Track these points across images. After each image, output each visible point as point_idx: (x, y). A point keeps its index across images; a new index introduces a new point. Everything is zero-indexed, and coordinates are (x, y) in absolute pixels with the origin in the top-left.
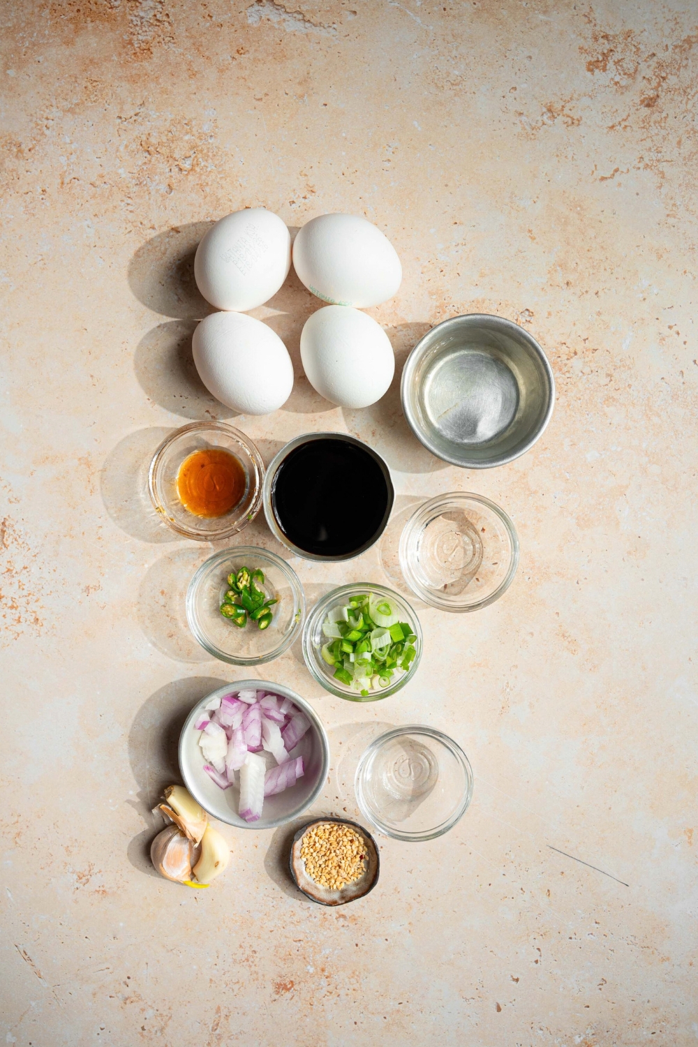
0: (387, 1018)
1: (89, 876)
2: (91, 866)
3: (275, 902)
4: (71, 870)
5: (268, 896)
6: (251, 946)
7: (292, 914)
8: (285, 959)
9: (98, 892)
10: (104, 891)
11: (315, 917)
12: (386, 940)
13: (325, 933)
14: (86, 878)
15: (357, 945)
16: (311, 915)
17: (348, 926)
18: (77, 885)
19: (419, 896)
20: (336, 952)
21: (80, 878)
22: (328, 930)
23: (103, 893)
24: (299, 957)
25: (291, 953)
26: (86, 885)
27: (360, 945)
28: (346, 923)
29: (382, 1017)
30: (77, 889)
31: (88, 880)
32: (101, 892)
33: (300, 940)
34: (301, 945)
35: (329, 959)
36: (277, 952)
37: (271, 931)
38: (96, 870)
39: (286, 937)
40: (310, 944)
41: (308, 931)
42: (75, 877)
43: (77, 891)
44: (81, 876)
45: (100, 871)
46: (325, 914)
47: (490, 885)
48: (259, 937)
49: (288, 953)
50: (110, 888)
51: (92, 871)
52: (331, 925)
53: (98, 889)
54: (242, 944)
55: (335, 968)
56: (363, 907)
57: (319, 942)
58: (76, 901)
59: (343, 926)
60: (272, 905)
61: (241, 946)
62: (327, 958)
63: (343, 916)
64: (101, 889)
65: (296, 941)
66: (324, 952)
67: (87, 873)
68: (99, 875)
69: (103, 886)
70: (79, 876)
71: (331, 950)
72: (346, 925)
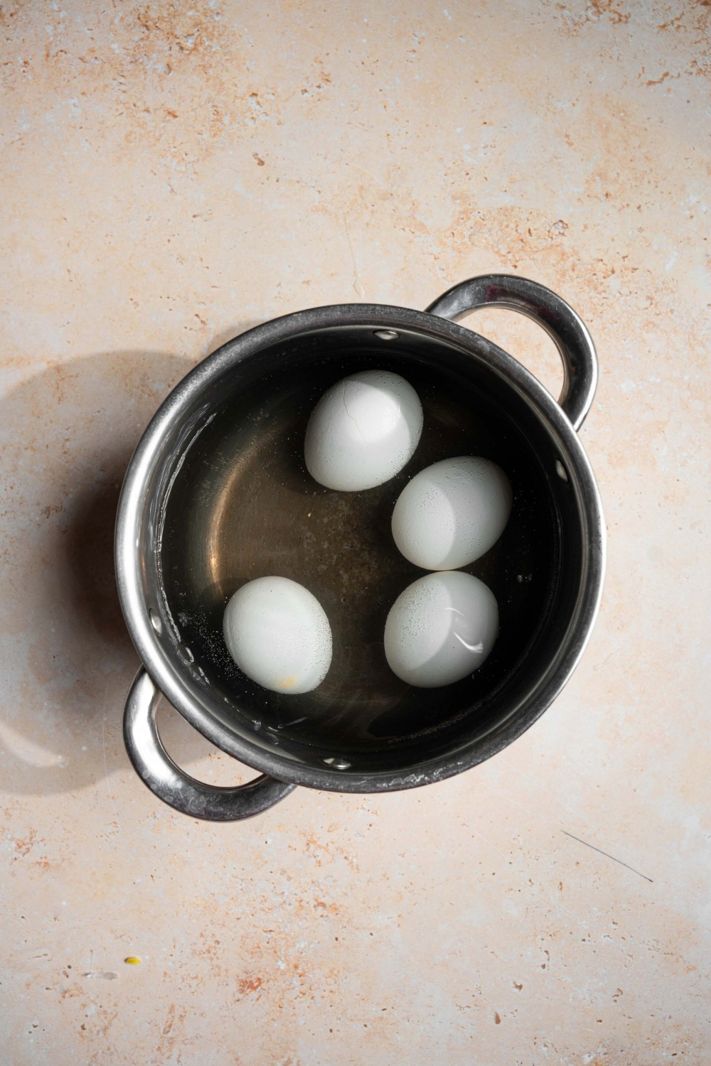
0: (368, 1026)
1: (30, 845)
2: (33, 832)
3: (244, 884)
4: (9, 837)
5: (236, 877)
6: (213, 935)
7: (263, 899)
8: (252, 953)
9: (40, 863)
10: (46, 863)
11: (290, 904)
12: (371, 934)
13: (300, 923)
14: (27, 846)
15: (337, 939)
16: (285, 902)
17: (327, 916)
18: (16, 855)
19: (411, 884)
20: (312, 946)
21: (20, 847)
22: (304, 920)
23: (45, 866)
24: (269, 951)
25: (260, 946)
26: (26, 856)
27: (340, 939)
28: (325, 913)
29: (363, 1025)
30: (16, 859)
31: (28, 850)
32: (42, 865)
33: (271, 931)
34: (272, 937)
35: (304, 954)
36: (244, 944)
37: (238, 919)
38: (38, 838)
39: (255, 926)
40: (283, 936)
41: (280, 921)
42: (14, 845)
43: (16, 862)
44: (21, 844)
45: (43, 840)
46: (301, 901)
47: (494, 874)
48: (224, 925)
49: (256, 945)
50: (53, 860)
51: (34, 839)
52: (307, 914)
53: (39, 861)
54: (204, 933)
55: (310, 965)
56: (346, 894)
57: (293, 934)
58: (13, 874)
59: (322, 916)
60: (240, 887)
61: (202, 935)
62: (302, 953)
63: (323, 905)
64: (44, 860)
65: (266, 932)
66: (298, 946)
67: (27, 841)
68: (41, 844)
69: (46, 858)
70: (18, 845)
71: (306, 943)
72: (325, 915)
